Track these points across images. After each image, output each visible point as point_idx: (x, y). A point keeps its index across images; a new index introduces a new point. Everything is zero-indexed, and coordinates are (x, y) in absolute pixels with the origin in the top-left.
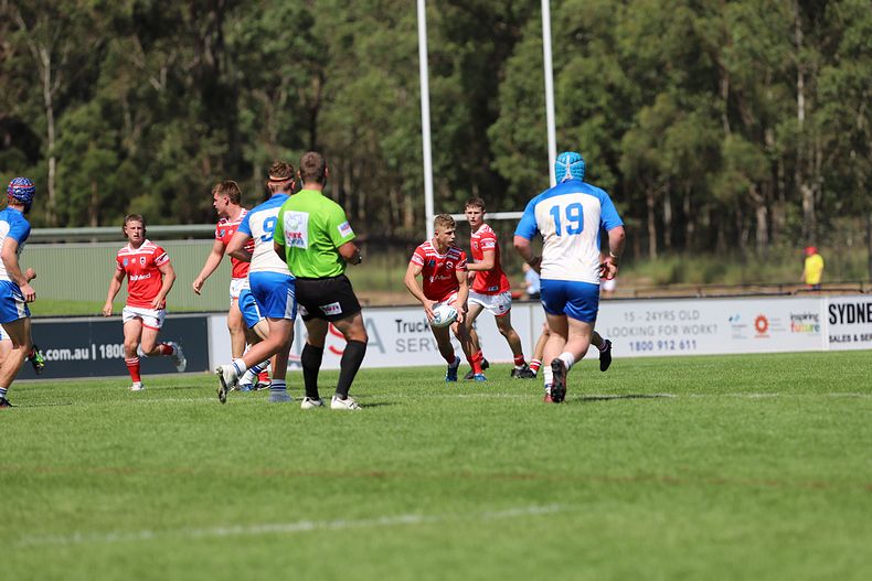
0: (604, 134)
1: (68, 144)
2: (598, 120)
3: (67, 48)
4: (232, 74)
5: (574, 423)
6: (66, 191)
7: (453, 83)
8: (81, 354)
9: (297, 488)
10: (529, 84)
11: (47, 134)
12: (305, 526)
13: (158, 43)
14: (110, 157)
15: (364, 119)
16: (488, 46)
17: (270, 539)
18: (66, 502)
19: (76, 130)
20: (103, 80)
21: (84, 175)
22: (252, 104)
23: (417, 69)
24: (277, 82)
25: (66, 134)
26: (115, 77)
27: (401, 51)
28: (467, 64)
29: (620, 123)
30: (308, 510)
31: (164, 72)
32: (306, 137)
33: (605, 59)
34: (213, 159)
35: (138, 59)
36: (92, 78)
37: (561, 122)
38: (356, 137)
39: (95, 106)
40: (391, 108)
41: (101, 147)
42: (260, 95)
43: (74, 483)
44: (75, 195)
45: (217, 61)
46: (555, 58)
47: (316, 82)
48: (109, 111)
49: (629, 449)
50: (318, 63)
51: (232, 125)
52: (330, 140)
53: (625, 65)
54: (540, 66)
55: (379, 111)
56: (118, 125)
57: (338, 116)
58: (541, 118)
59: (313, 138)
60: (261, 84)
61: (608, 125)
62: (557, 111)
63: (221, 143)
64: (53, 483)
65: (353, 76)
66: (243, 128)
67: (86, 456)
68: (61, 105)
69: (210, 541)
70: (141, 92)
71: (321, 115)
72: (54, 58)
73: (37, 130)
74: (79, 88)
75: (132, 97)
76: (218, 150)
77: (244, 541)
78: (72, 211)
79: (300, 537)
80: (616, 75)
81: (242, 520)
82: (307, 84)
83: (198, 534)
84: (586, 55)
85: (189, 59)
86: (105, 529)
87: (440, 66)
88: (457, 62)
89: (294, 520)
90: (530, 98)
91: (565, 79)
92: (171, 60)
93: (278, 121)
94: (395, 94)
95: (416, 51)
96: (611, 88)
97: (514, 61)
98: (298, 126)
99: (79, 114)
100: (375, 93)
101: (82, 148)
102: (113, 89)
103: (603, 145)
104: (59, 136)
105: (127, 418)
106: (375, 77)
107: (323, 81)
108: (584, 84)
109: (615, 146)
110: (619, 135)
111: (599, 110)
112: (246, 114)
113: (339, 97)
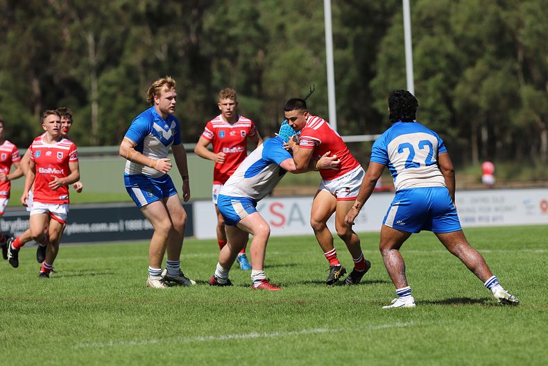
0: (444, 85)
1: (104, 94)
2: (440, 76)
3: (105, 34)
4: (207, 49)
5: (424, 269)
6: (104, 124)
7: (348, 53)
8: (113, 227)
9: (249, 311)
10: (394, 52)
11: (90, 88)
12: (254, 335)
13: (162, 30)
14: (131, 102)
15: (291, 76)
16: (370, 30)
17: (232, 344)
18: (104, 320)
19: (109, 84)
20: (127, 52)
21: (115, 114)
22: (221, 68)
23: (324, 45)
24: (236, 54)
25: (104, 88)
26: (134, 50)
27: (314, 34)
28: (357, 42)
29: (454, 79)
30: (256, 325)
31: (165, 48)
32: (255, 88)
33: (444, 38)
34: (197, 103)
35: (148, 40)
36: (120, 52)
37: (417, 77)
38: (287, 87)
39: (121, 69)
40: (308, 70)
41: (126, 95)
42: (226, 62)
43: (109, 309)
44: (110, 126)
45: (198, 41)
46: (413, 37)
47: (261, 53)
48: (130, 72)
49: (459, 285)
50: (263, 41)
51: (207, 79)
52: (270, 90)
53: (457, 41)
54: (402, 42)
55: (301, 72)
56: (137, 82)
57: (274, 75)
58: (404, 76)
59: (260, 88)
60: (226, 55)
61: (446, 79)
62: (415, 71)
63: (201, 92)
64: (95, 309)
65: (286, 48)
66: (216, 82)
67: (116, 291)
68: (100, 69)
69: (194, 345)
70: (151, 61)
71: (265, 75)
72: (96, 39)
73: (85, 85)
74: (112, 57)
75: (145, 64)
76: (199, 97)
77: (215, 345)
78: (108, 136)
79: (250, 342)
80: (450, 47)
81: (214, 332)
82: (255, 54)
83: (187, 340)
84: (432, 35)
85: (181, 39)
86: (128, 338)
87: (339, 43)
88: (351, 40)
89: (248, 332)
90: (397, 63)
91: (419, 51)
92: (170, 38)
93: (238, 78)
94: (310, 61)
95: (323, 34)
96: (448, 56)
97: (387, 39)
98: (249, 83)
99: (111, 75)
100: (298, 61)
101: (114, 97)
102: (134, 58)
103: (444, 92)
104: (99, 88)
105: (142, 268)
106: (299, 50)
107: (266, 53)
108: (431, 53)
109: (451, 93)
110: (453, 86)
111: (441, 70)
112: (217, 75)
113: (277, 63)
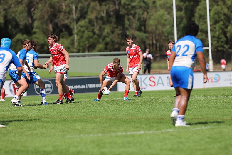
0: (223, 27)
1: (80, 31)
2: (221, 23)
3: (80, 5)
4: (123, 12)
5: (214, 104)
6: (79, 43)
7: (182, 13)
8: (83, 87)
9: (140, 122)
10: (202, 13)
11: (74, 28)
12: (142, 132)
13: (104, 3)
14: (91, 34)
15: (159, 23)
16: (192, 3)
17: (133, 136)
18: (79, 126)
19: (82, 27)
20: (89, 13)
21: (84, 39)
22: (129, 19)
23: (172, 10)
24: (135, 13)
25: (79, 28)
26: (92, 12)
27: (168, 5)
28: (186, 8)
29: (227, 24)
30: (143, 128)
31: (105, 11)
32: (143, 28)
33: (223, 6)
34: (118, 34)
35: (98, 8)
36: (86, 13)
37: (211, 23)
38: (157, 28)
39: (87, 20)
40: (166, 20)
41: (89, 31)
42: (131, 17)
43: (81, 121)
44: (82, 44)
45: (119, 8)
46: (210, 7)
47: (146, 13)
48: (90, 22)
49: (229, 111)
50: (146, 8)
51: (123, 25)
52: (149, 29)
53: (228, 8)
54: (206, 8)
55: (163, 21)
56: (93, 25)
57: (151, 23)
58: (206, 23)
59: (145, 28)
60: (131, 14)
61: (224, 24)
62: (210, 21)
63: (120, 30)
64: (75, 121)
65: (156, 12)
66: (126, 26)
67: (84, 114)
68: (78, 20)
69: (117, 136)
70: (99, 17)
71: (147, 22)
72: (76, 8)
73: (72, 27)
74: (83, 15)
75: (97, 18)
76: (119, 32)
77: (125, 136)
78: (81, 48)
79: (140, 135)
80: (226, 11)
81: (125, 131)
82: (143, 14)
83: (114, 134)
84: (218, 5)
85: (112, 7)
86: (89, 133)
87: (179, 9)
88: (183, 8)
89: (139, 131)
90: (203, 17)
91: (212, 12)
92: (107, 8)
93: (136, 24)
94: (167, 17)
95: (172, 5)
96: (225, 14)
97: (199, 7)
98: (141, 25)
99: (82, 22)
100: (161, 16)
101: (84, 32)
102: (92, 16)
103: (223, 30)
104: (77, 28)
105: (95, 104)
106: (162, 12)
107: (148, 13)
108: (217, 13)
109: (226, 30)
110: (227, 27)
111: (222, 20)
112: (127, 22)
113: (152, 17)
